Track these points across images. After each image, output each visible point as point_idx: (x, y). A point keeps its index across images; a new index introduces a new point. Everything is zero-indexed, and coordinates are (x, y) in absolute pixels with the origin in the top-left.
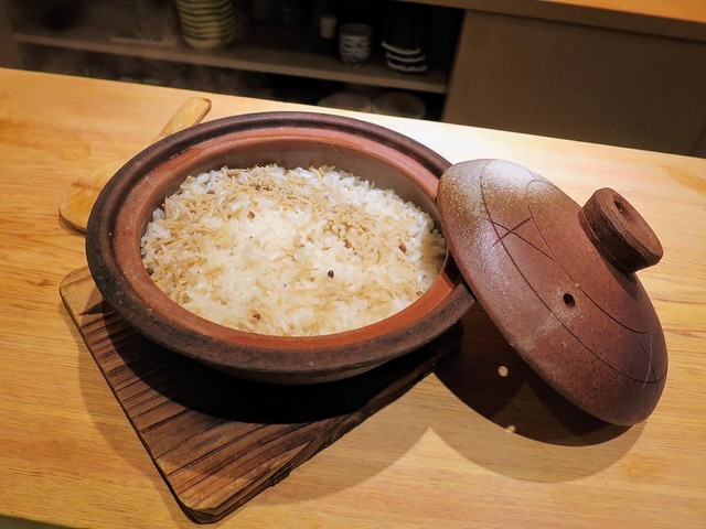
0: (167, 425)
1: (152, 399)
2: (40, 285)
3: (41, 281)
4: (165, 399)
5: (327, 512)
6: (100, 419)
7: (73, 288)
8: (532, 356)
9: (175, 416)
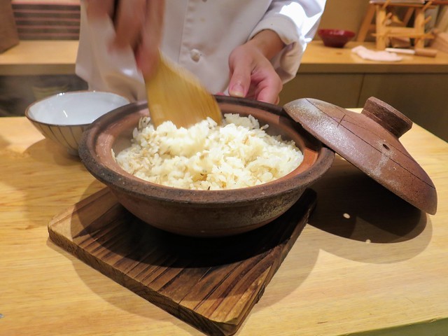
0: (174, 283)
1: (155, 271)
2: (26, 229)
3: (26, 227)
4: (164, 269)
5: (291, 308)
6: (110, 295)
7: (60, 225)
8: (382, 178)
9: (178, 276)
